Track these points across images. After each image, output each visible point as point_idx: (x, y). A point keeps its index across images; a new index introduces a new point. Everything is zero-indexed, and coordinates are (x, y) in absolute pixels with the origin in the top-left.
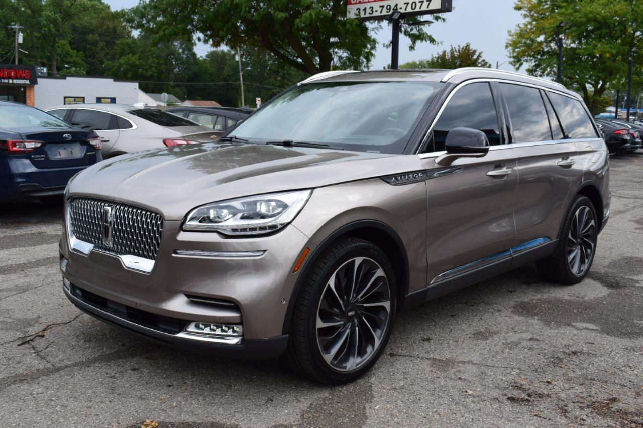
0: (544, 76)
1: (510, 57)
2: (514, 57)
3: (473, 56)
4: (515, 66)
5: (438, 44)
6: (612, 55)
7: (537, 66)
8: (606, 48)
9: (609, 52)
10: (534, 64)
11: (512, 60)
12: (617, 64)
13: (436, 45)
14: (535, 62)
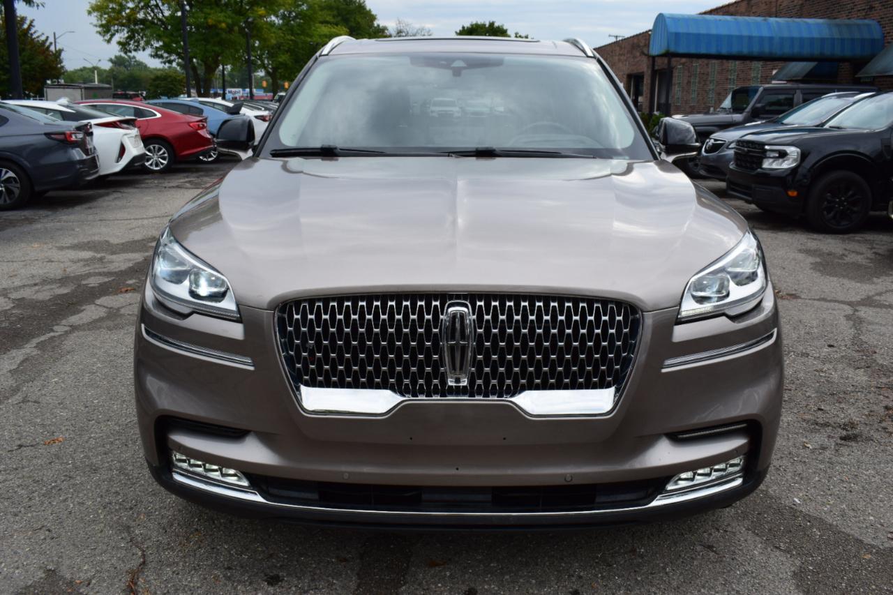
0: (139, 50)
1: (96, 26)
2: (102, 26)
3: (23, 25)
4: (104, 36)
5: (38, 6)
6: (228, 25)
7: (130, 38)
8: (220, 17)
9: (224, 22)
10: (126, 35)
11: (99, 29)
12: (233, 37)
13: (35, 8)
14: (128, 32)
